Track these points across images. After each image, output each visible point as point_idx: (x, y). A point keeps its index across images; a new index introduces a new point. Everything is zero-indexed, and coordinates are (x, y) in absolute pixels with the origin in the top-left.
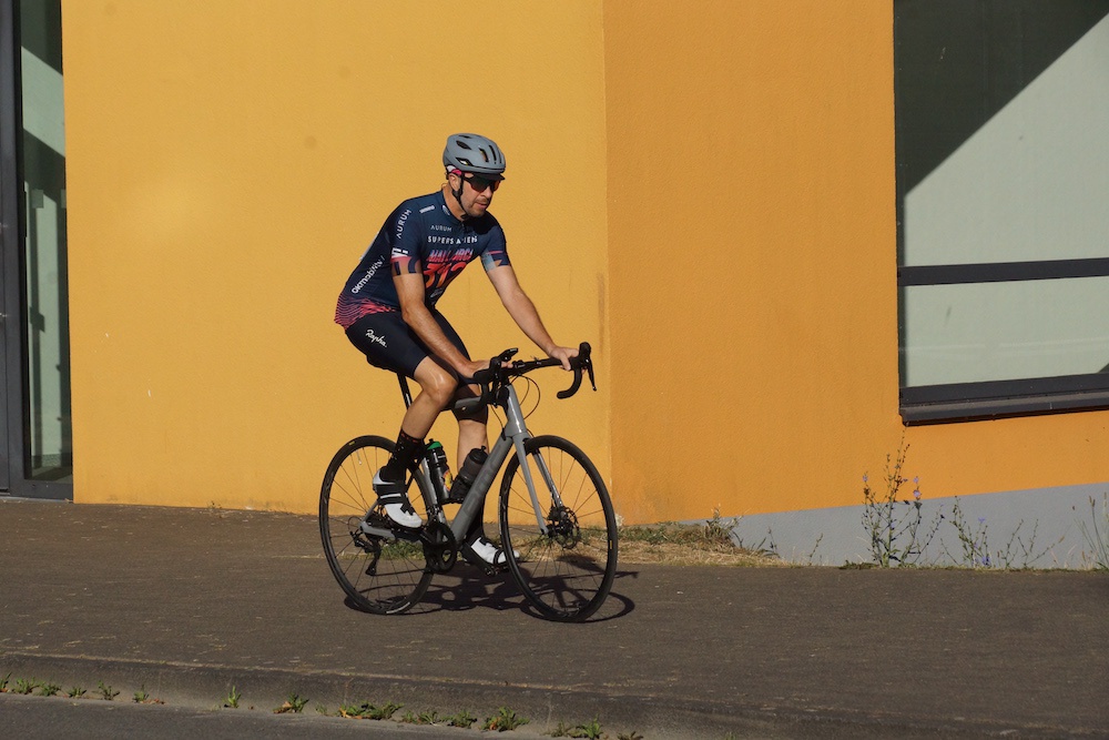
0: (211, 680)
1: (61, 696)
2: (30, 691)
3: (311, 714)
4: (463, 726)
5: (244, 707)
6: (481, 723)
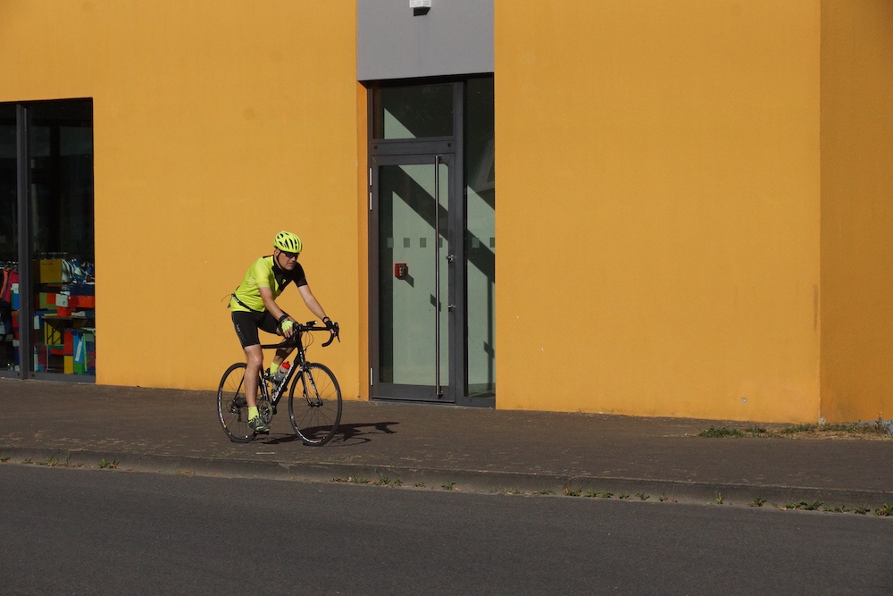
0: (706, 490)
1: (613, 498)
2: (595, 496)
3: (767, 507)
4: (862, 513)
5: (726, 504)
6: (873, 511)
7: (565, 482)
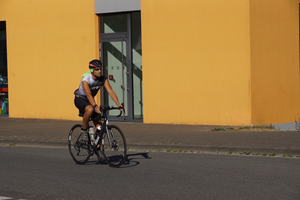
0: (213, 149)
1: (182, 152)
2: (176, 151)
3: (233, 154)
4: (265, 155)
5: (220, 153)
6: (268, 155)
7: (166, 147)
